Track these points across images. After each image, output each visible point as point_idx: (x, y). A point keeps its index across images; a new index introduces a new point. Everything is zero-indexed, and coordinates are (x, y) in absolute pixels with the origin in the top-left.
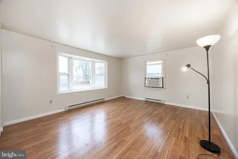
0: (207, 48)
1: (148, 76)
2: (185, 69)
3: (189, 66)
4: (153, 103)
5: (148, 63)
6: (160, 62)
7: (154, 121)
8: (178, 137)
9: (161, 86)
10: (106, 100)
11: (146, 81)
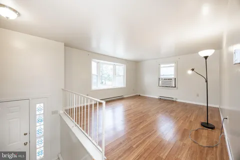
0: (206, 58)
1: (161, 77)
2: (190, 72)
3: (193, 70)
4: (166, 100)
5: (162, 66)
6: (173, 65)
7: (167, 112)
8: (185, 120)
9: (174, 86)
10: (125, 97)
11: (160, 82)
